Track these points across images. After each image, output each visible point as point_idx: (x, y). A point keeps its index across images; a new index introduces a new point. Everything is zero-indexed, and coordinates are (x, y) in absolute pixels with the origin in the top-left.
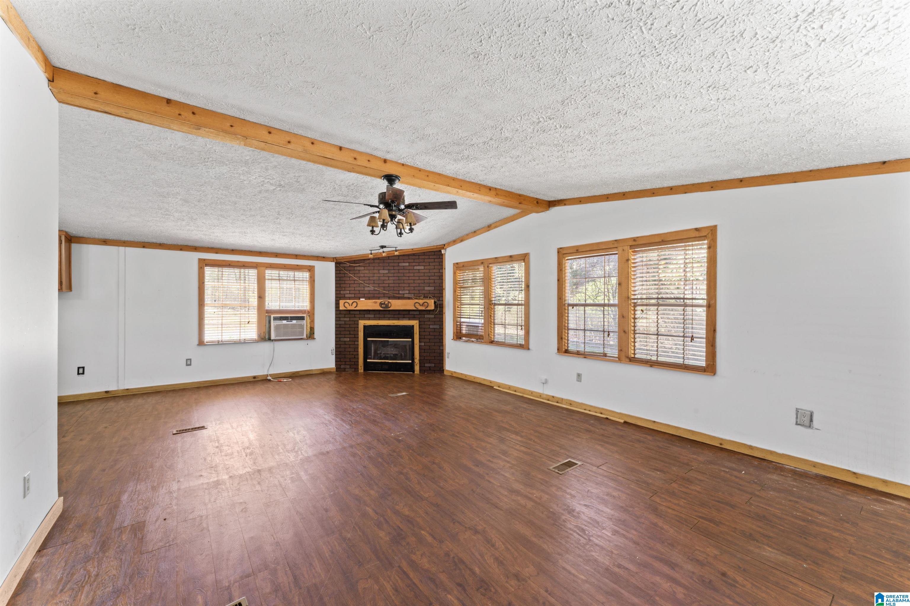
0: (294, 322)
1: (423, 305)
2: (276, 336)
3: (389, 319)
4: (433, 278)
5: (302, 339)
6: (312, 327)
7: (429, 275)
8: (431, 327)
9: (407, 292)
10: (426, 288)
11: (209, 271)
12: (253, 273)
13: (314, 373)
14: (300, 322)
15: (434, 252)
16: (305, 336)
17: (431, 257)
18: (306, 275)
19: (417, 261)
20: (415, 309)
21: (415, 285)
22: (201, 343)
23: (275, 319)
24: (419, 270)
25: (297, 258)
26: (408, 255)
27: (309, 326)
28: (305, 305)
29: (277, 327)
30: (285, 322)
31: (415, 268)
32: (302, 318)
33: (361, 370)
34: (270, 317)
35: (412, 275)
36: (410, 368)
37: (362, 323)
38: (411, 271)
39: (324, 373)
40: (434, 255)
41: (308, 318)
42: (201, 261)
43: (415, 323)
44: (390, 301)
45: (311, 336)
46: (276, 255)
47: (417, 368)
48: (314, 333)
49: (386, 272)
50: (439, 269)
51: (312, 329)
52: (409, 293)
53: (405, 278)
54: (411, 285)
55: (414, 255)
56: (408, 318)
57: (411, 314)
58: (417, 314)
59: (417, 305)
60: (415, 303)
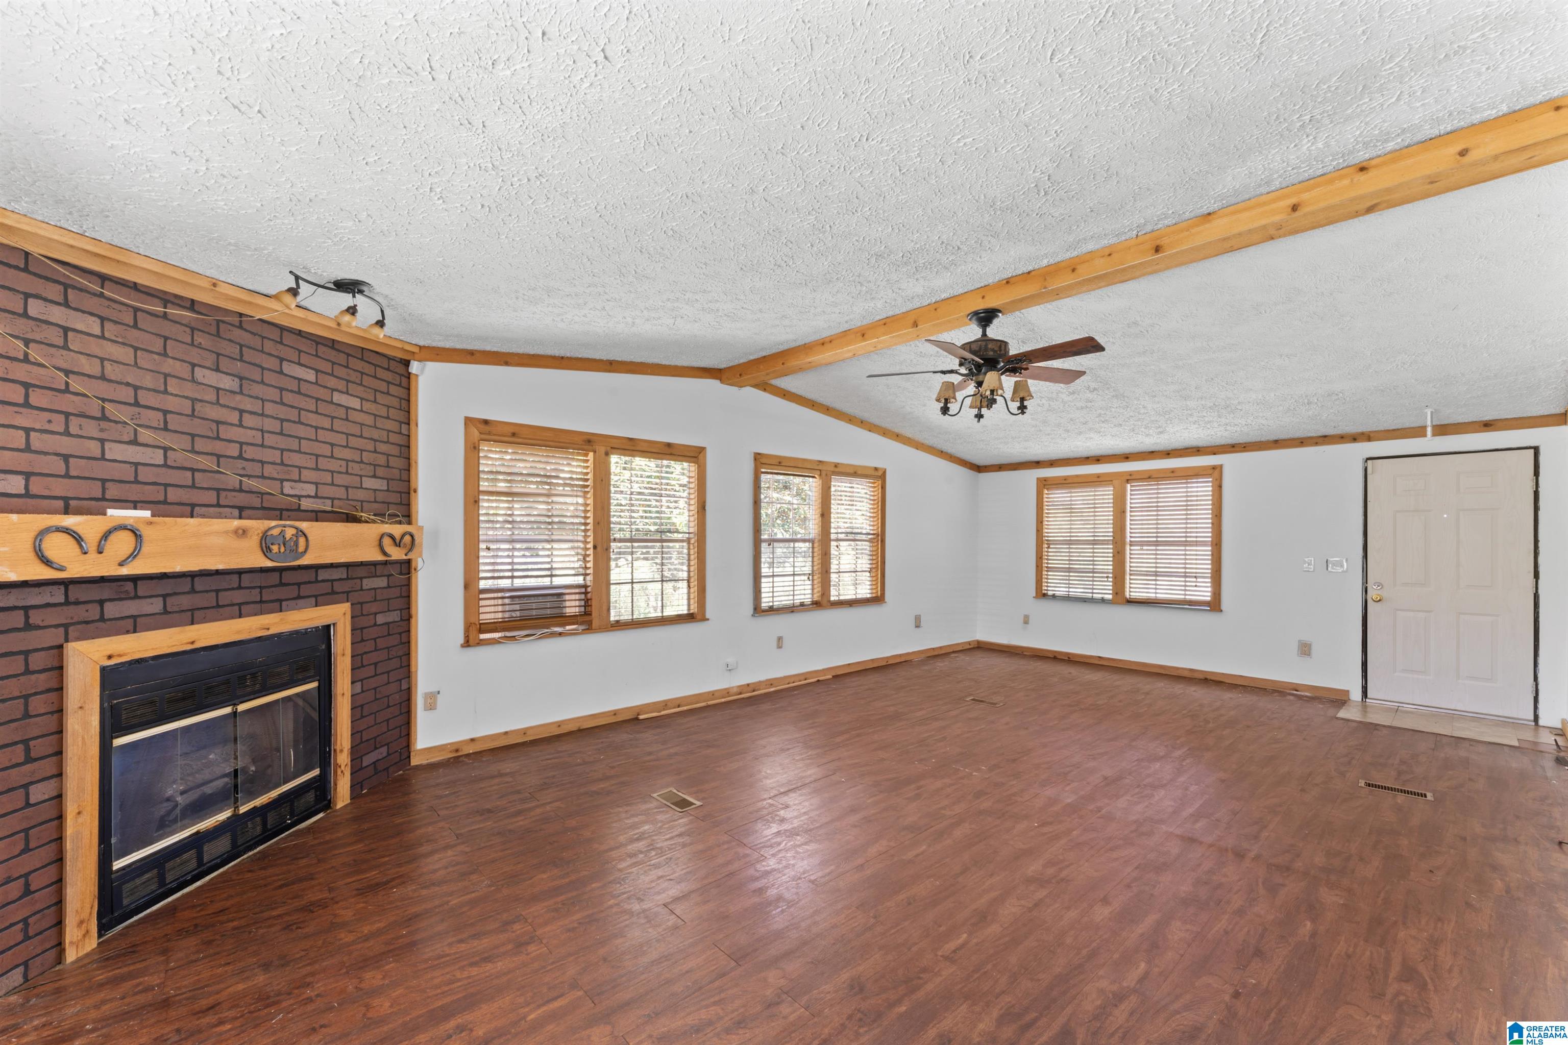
4: (384, 447)
7: (375, 434)
8: (380, 619)
9: (310, 489)
15: (391, 358)
19: (342, 372)
24: (346, 408)
26: (318, 341)
31: (335, 397)
33: (81, 940)
38: (322, 408)
40: (389, 371)
43: (338, 614)
44: (307, 526)
49: (227, 383)
53: (302, 431)
54: (323, 463)
55: (333, 348)
56: (316, 596)
57: (323, 581)
58: (340, 579)
59: (387, 541)
60: (382, 536)
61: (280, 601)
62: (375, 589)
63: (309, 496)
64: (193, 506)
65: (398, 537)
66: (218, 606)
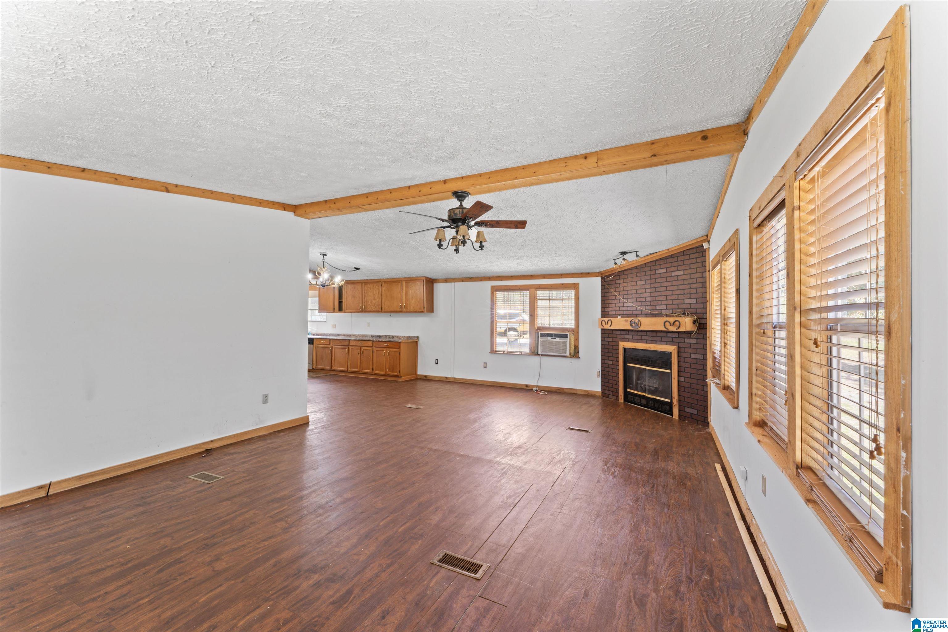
0: (558, 339)
1: (673, 324)
2: (543, 351)
3: (646, 342)
4: (694, 286)
5: (565, 357)
6: (576, 345)
7: (690, 281)
8: (693, 356)
9: (665, 307)
10: (687, 301)
11: (499, 296)
12: (527, 293)
13: (578, 393)
14: (563, 340)
15: (696, 248)
16: (568, 354)
17: (692, 256)
18: (573, 292)
19: (676, 264)
20: (665, 329)
21: (673, 297)
22: (493, 351)
23: (542, 335)
24: (678, 276)
25: (562, 278)
26: (665, 258)
27: (573, 344)
28: (570, 323)
29: (543, 343)
30: (549, 339)
31: (674, 274)
32: (565, 336)
33: (621, 400)
34: (538, 333)
35: (670, 284)
36: (667, 408)
37: (623, 345)
38: (669, 279)
39: (588, 395)
40: (696, 253)
41: (573, 336)
42: (492, 287)
43: (671, 349)
44: (640, 319)
45: (575, 354)
46: (544, 276)
47: (676, 411)
48: (578, 352)
49: (643, 282)
50: (703, 273)
51: (576, 348)
52: (667, 309)
53: (662, 289)
54: (669, 298)
55: (672, 257)
56: (667, 342)
57: (669, 337)
58: (675, 337)
59: (667, 324)
60: (665, 322)
61: (656, 341)
62: (690, 343)
63: (664, 309)
64: (637, 315)
65: (672, 322)
66: (642, 339)
